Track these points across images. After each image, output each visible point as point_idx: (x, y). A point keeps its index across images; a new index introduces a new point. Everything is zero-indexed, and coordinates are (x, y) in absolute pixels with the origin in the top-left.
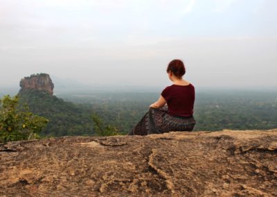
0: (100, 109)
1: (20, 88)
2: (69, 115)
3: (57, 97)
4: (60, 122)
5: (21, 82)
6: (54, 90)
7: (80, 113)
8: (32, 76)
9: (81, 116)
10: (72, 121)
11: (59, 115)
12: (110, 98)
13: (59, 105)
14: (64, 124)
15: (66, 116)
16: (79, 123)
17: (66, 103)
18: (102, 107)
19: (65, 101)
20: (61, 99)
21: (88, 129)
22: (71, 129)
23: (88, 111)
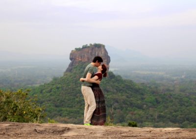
0: (168, 90)
1: (70, 61)
2: (127, 97)
3: (115, 73)
4: (116, 105)
5: (71, 54)
6: (110, 64)
7: (142, 94)
8: (85, 47)
9: (143, 99)
10: (131, 104)
11: (115, 96)
12: (183, 77)
13: (116, 84)
14: (122, 108)
15: (124, 97)
16: (140, 107)
17: (125, 81)
18: (171, 89)
19: (124, 78)
20: (119, 76)
21: (152, 116)
22: (130, 115)
23: (153, 92)
